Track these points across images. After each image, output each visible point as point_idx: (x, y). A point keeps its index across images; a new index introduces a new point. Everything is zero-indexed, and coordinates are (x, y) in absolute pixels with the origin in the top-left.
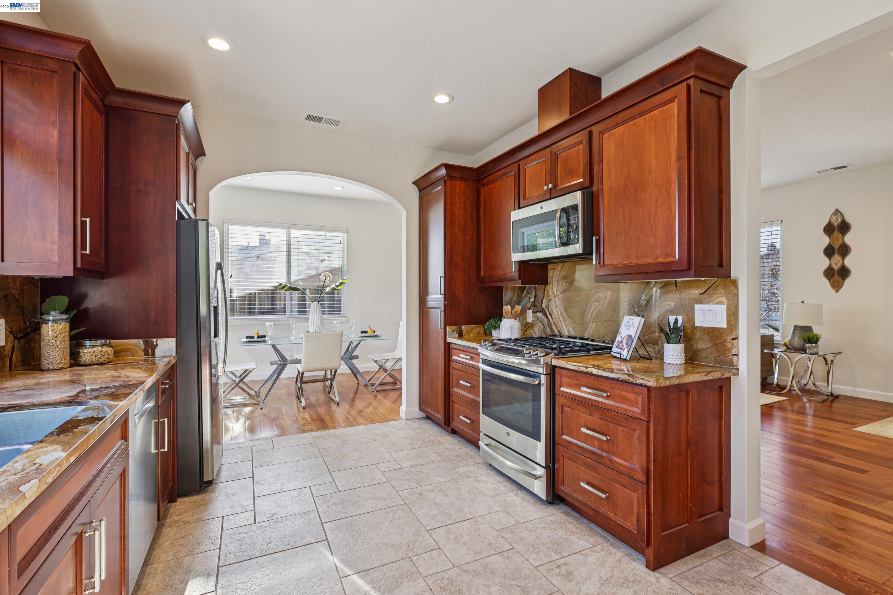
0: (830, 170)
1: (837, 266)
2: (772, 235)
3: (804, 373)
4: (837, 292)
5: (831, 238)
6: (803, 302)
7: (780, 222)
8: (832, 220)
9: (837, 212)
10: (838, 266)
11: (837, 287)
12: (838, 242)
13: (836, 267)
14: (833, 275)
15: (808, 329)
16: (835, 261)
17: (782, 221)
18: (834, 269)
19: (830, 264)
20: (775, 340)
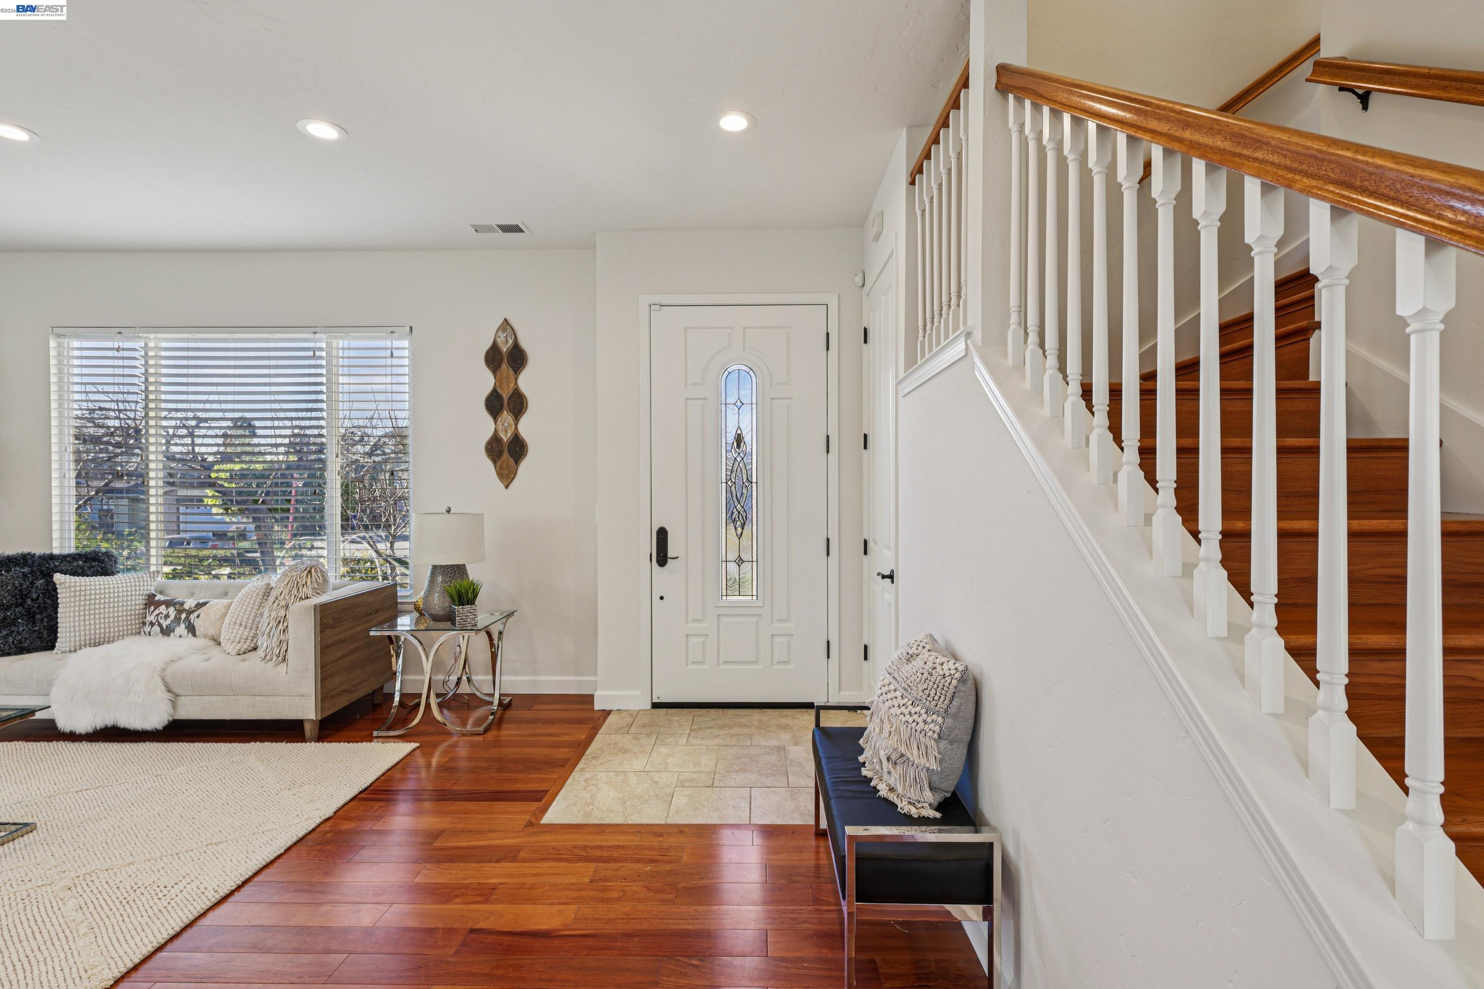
0: (494, 231)
1: (506, 435)
2: (392, 356)
3: (453, 661)
4: (507, 487)
5: (497, 377)
6: (449, 511)
7: (408, 329)
8: (499, 340)
9: (506, 324)
10: (509, 435)
11: (508, 478)
12: (509, 387)
13: (505, 437)
14: (500, 454)
15: (459, 570)
16: (503, 425)
17: (411, 328)
18: (503, 440)
19: (496, 430)
20: (399, 594)
